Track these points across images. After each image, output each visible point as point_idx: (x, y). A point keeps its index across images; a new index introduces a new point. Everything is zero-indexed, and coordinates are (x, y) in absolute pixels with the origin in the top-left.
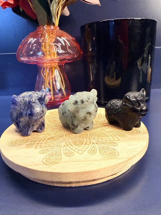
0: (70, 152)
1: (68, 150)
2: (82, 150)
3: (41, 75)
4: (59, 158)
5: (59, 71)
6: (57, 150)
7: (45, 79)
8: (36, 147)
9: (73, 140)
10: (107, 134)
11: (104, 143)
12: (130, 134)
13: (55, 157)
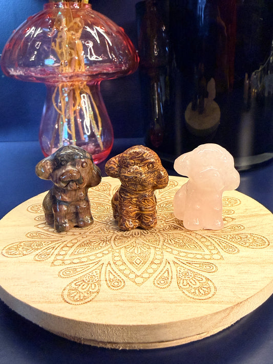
0: (118, 278)
1: (114, 274)
2: (144, 275)
3: (52, 104)
4: (95, 290)
5: (89, 96)
6: (94, 272)
7: (60, 114)
8: (54, 260)
9: (128, 250)
10: (199, 243)
11: (190, 263)
12: (248, 247)
13: (88, 287)
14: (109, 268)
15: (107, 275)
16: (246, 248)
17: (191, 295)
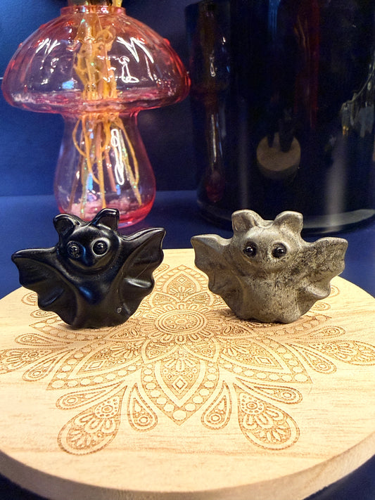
0: (147, 410)
1: (142, 404)
2: (187, 407)
3: (73, 143)
4: (110, 431)
6: (111, 400)
7: (82, 156)
8: (53, 381)
9: (166, 366)
10: (275, 355)
11: (259, 388)
12: (349, 362)
13: (100, 425)
14: (135, 394)
15: (131, 405)
16: (348, 364)
17: (259, 442)
